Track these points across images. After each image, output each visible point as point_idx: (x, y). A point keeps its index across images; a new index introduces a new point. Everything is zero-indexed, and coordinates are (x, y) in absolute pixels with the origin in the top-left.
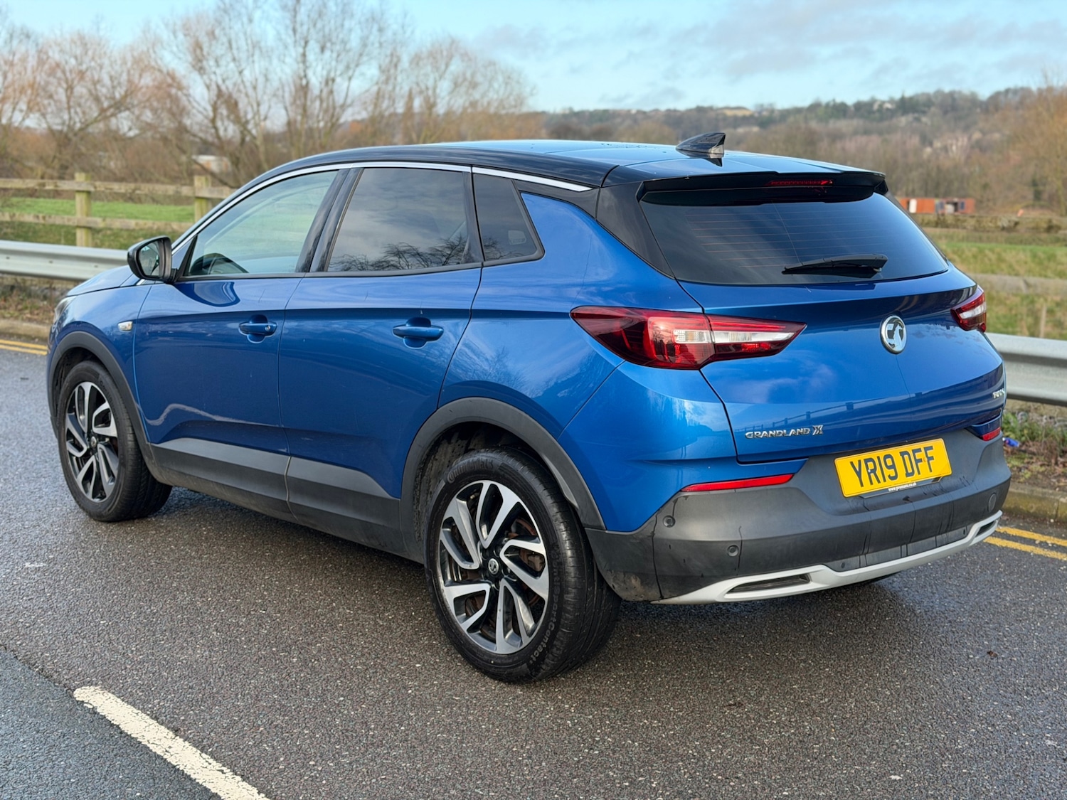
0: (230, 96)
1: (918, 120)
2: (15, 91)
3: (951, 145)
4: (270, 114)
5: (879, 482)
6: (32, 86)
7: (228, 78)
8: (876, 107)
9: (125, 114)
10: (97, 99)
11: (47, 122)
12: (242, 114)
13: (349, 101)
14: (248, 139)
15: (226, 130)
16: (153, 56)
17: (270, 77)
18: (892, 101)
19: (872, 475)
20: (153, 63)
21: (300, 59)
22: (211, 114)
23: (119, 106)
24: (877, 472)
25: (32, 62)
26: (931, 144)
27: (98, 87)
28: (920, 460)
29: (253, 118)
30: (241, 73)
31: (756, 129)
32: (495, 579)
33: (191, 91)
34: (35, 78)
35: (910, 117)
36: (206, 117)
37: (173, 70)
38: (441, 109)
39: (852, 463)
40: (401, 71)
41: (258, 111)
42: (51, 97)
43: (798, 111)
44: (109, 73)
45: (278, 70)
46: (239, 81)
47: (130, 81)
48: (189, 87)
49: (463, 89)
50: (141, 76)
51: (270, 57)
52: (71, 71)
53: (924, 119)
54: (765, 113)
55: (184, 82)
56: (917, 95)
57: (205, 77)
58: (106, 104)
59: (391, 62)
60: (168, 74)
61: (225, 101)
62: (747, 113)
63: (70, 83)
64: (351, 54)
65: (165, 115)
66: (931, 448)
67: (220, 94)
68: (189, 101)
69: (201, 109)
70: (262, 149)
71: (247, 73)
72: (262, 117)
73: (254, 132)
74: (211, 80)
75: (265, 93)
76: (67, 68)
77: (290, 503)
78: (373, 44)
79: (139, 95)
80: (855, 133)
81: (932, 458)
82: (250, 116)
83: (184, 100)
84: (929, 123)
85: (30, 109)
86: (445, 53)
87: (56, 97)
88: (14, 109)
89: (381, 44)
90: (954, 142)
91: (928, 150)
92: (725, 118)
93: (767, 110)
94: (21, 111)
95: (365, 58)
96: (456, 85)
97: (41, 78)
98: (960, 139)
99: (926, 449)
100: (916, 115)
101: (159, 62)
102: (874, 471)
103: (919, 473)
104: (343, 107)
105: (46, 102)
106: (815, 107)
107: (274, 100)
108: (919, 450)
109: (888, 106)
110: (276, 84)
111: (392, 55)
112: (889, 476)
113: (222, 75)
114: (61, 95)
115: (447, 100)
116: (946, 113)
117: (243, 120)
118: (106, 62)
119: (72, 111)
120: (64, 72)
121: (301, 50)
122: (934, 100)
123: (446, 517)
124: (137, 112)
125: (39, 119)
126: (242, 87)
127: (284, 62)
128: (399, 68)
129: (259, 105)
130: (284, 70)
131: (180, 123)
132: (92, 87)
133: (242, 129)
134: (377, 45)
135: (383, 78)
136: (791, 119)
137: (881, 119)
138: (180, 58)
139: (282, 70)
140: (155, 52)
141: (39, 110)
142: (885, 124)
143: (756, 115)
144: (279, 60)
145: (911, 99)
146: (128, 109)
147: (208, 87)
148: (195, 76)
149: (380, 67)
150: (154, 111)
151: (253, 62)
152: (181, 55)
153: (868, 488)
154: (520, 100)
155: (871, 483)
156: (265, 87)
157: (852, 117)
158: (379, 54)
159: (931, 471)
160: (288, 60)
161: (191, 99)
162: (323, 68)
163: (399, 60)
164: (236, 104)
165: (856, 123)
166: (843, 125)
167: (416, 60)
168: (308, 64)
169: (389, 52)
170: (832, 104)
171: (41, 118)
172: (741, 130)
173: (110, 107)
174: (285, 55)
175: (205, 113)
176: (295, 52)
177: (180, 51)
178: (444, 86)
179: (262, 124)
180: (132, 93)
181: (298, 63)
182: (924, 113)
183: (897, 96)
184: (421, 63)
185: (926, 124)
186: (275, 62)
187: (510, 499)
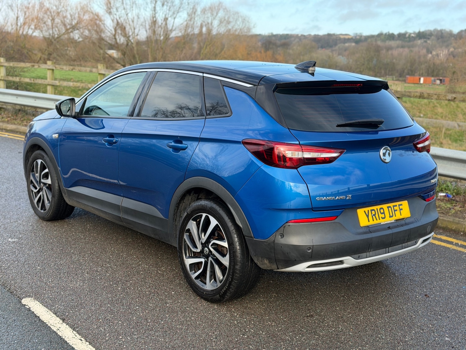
0: (122, 25)
1: (426, 42)
2: (29, 20)
3: (440, 53)
4: (139, 34)
5: (377, 220)
6: (37, 18)
7: (121, 17)
8: (407, 36)
9: (76, 32)
10: (65, 25)
11: (43, 34)
12: (127, 33)
13: (174, 28)
14: (130, 44)
15: (120, 40)
16: (89, 6)
17: (140, 16)
18: (414, 33)
19: (374, 217)
20: (89, 10)
21: (153, 9)
22: (114, 32)
23: (74, 28)
24: (376, 216)
25: (37, 7)
26: (431, 53)
27: (65, 19)
28: (396, 210)
29: (132, 35)
30: (127, 15)
31: (353, 44)
32: (207, 257)
33: (105, 22)
34: (38, 15)
35: (422, 41)
36: (112, 34)
37: (98, 13)
38: (214, 32)
39: (365, 211)
40: (197, 16)
41: (134, 32)
42: (45, 23)
43: (372, 36)
44: (70, 13)
45: (143, 14)
46: (126, 18)
47: (79, 17)
48: (104, 21)
49: (223, 25)
50: (84, 15)
51: (140, 8)
52: (54, 12)
53: (428, 42)
54: (358, 37)
55: (103, 18)
56: (426, 31)
57: (112, 16)
58: (68, 27)
59: (192, 12)
60: (96, 15)
61: (120, 27)
62: (350, 37)
63: (53, 17)
64: (175, 7)
65: (93, 32)
66: (401, 205)
67: (118, 23)
68: (104, 26)
69: (109, 30)
70: (135, 48)
71: (130, 15)
72: (136, 35)
73: (132, 41)
74: (114, 17)
75: (137, 24)
76: (52, 11)
77: (122, 218)
78: (185, 3)
79: (83, 23)
80: (398, 47)
81: (402, 209)
82: (130, 34)
83: (102, 26)
84: (431, 44)
85: (36, 28)
86: (216, 8)
87: (47, 23)
88: (29, 28)
89: (188, 3)
90: (442, 52)
91: (430, 55)
92: (340, 39)
93: (359, 36)
94: (32, 29)
95: (181, 9)
96: (221, 22)
97: (41, 15)
98: (444, 51)
99: (399, 205)
100: (425, 40)
101: (92, 9)
102: (375, 215)
103: (395, 216)
104: (171, 31)
105: (42, 25)
106: (380, 35)
107: (141, 27)
108: (396, 206)
109: (413, 35)
110: (142, 20)
111: (193, 8)
112: (382, 217)
113: (119, 15)
114: (49, 23)
115: (217, 28)
116: (438, 39)
117: (128, 36)
118: (69, 8)
119: (54, 30)
120: (51, 12)
121: (153, 5)
122: (433, 33)
123: (187, 228)
124: (81, 30)
125: (39, 33)
126: (127, 21)
127: (146, 10)
128: (196, 14)
129: (134, 29)
130: (146, 14)
131: (100, 36)
132: (63, 19)
133: (127, 39)
134: (187, 4)
135: (189, 18)
136: (369, 40)
137: (409, 41)
138: (101, 8)
139: (145, 14)
140: (90, 5)
141: (40, 29)
142: (411, 43)
143: (354, 38)
144: (144, 9)
145: (423, 32)
146: (78, 29)
147: (113, 21)
148: (107, 15)
149: (188, 13)
150: (89, 30)
151: (133, 10)
152: (101, 6)
153: (372, 223)
154: (249, 29)
155: (373, 220)
156: (138, 21)
157: (397, 40)
158: (188, 8)
159: (401, 215)
160: (148, 9)
161: (105, 26)
162: (163, 14)
163: (196, 11)
164: (125, 28)
165: (399, 42)
166: (393, 43)
167: (204, 11)
168: (156, 11)
169: (192, 7)
170: (388, 34)
171: (40, 32)
172: (347, 45)
173: (70, 28)
174: (146, 7)
175: (111, 32)
176: (151, 6)
177: (101, 4)
178: (216, 23)
179: (136, 37)
180: (80, 22)
181: (152, 11)
182: (429, 39)
183: (417, 31)
184: (206, 13)
185: (429, 44)
186: (142, 10)
187: (214, 222)
